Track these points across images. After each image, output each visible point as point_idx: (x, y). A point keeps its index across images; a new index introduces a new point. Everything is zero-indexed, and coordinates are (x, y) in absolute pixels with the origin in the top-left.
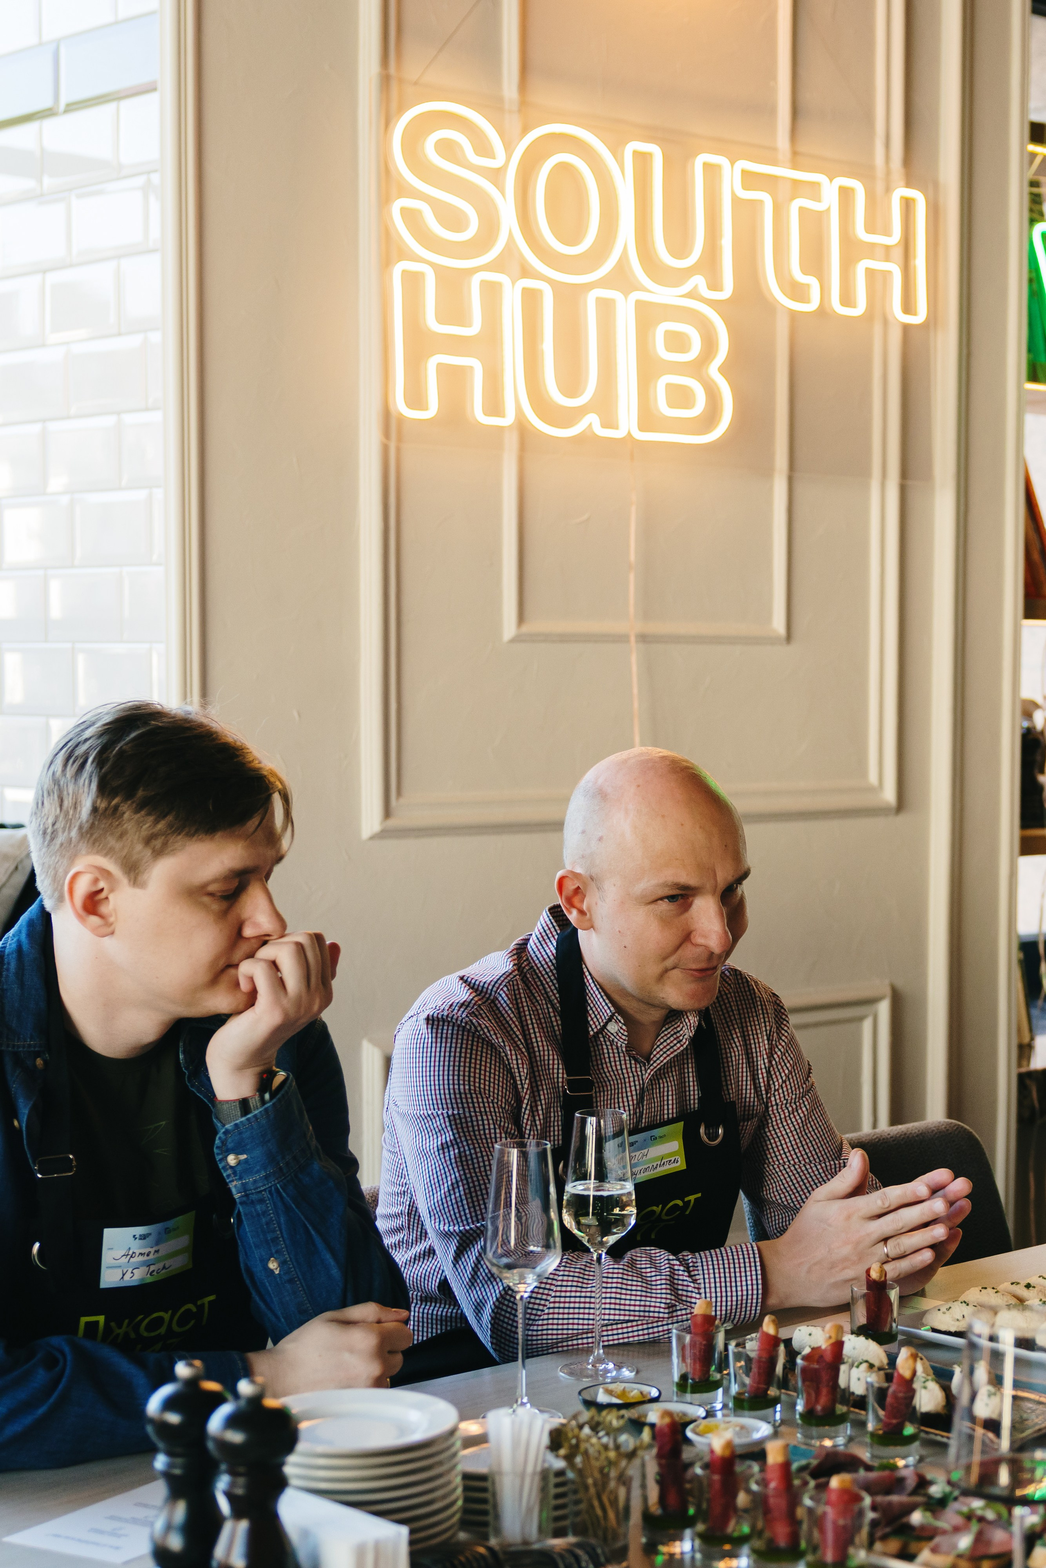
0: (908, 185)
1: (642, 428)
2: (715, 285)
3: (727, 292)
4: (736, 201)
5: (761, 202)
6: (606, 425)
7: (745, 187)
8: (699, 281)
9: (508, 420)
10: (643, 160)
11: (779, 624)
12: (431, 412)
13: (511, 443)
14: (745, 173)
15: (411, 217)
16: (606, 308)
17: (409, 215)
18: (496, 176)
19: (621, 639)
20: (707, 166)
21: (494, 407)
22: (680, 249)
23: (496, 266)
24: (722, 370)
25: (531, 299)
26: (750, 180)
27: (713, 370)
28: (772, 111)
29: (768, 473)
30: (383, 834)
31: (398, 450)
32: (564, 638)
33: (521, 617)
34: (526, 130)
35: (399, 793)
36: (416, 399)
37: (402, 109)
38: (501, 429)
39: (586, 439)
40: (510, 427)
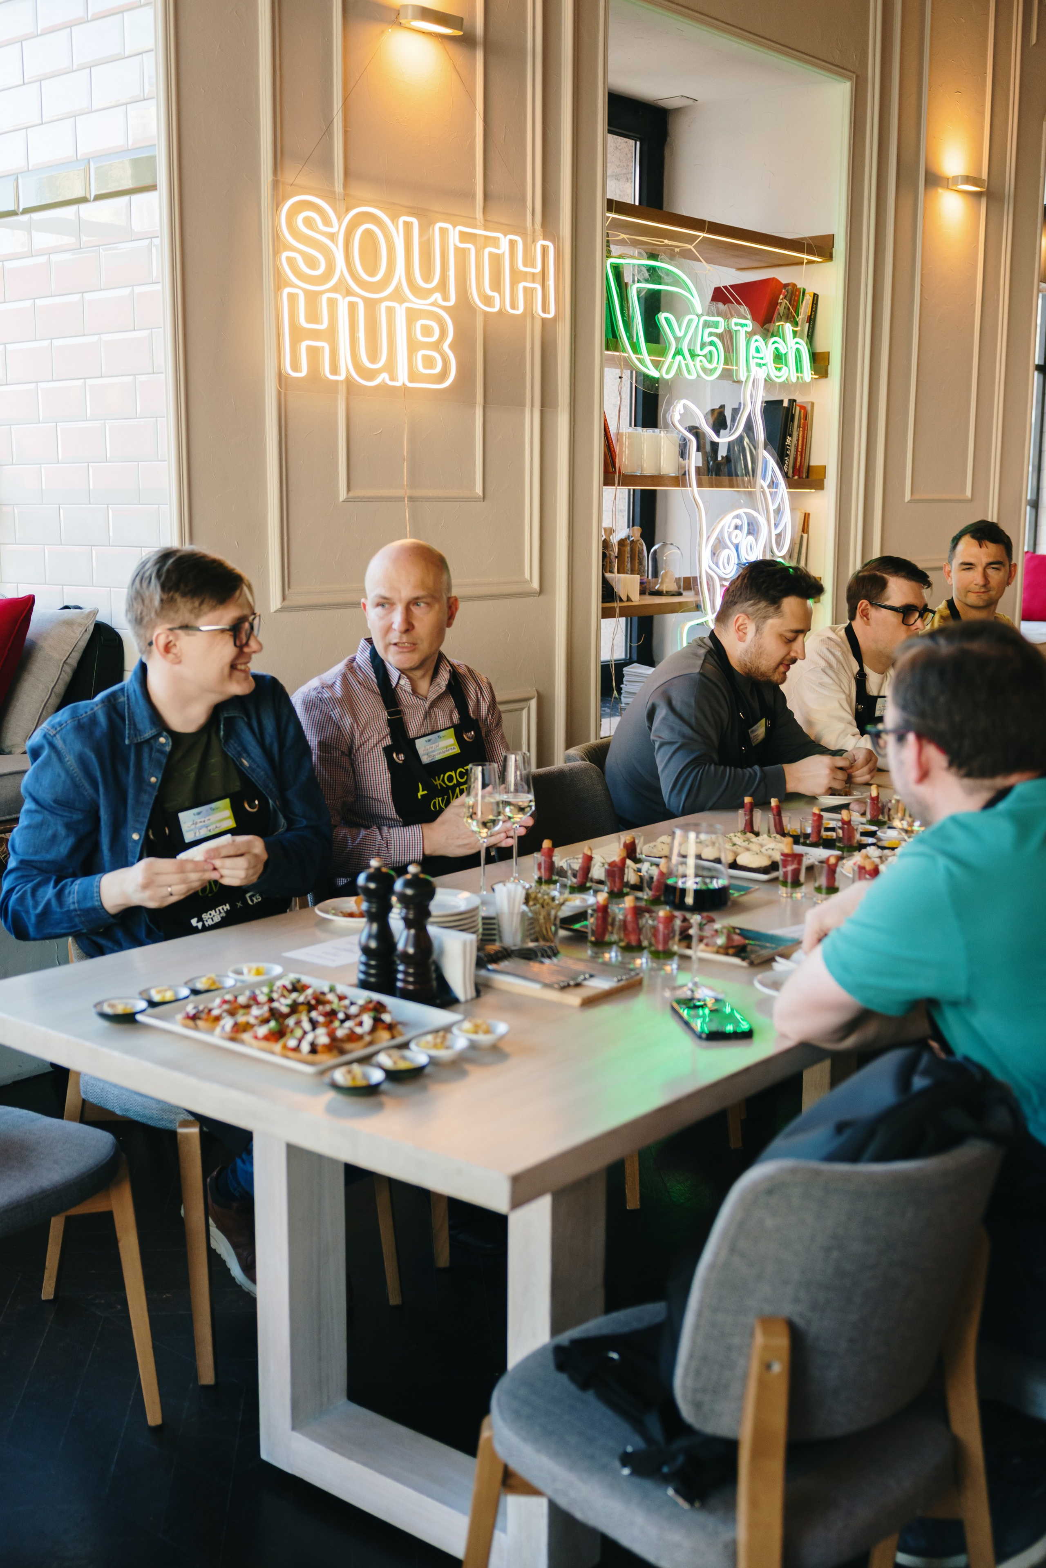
0: (544, 239)
1: (411, 381)
2: (446, 298)
3: (452, 302)
4: (457, 249)
5: (469, 249)
6: (392, 379)
7: (461, 241)
8: (437, 296)
9: (342, 377)
10: (408, 225)
11: (479, 490)
12: (303, 373)
13: (342, 389)
14: (461, 233)
15: (291, 261)
16: (390, 311)
17: (290, 260)
18: (332, 237)
19: (400, 499)
20: (441, 229)
21: (335, 370)
22: (427, 278)
23: (334, 289)
24: (451, 346)
25: (352, 307)
26: (464, 237)
27: (446, 346)
28: (474, 196)
29: (473, 405)
30: (282, 610)
31: (285, 394)
32: (371, 499)
33: (349, 489)
34: (348, 210)
35: (289, 587)
36: (296, 367)
37: (285, 198)
38: (337, 382)
39: (383, 387)
40: (342, 381)
